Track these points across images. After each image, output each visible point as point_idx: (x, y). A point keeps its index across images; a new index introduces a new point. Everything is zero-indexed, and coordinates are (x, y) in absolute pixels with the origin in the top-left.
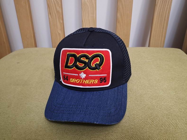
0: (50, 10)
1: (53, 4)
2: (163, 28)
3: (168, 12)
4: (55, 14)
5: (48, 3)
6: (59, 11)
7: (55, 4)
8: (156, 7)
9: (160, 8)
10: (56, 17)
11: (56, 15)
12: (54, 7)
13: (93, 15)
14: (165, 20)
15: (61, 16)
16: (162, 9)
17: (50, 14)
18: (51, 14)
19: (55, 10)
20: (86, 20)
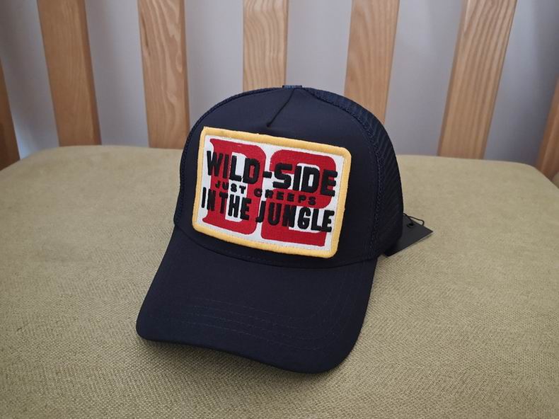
2: (484, 102)
3: (498, 53)
4: (162, 46)
6: (173, 36)
7: (162, 14)
9: (475, 43)
12: (161, 26)
14: (489, 78)
15: (179, 52)
16: (481, 46)
17: (147, 45)
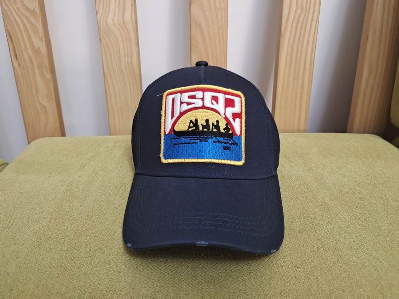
0: (15, 45)
1: (21, 30)
5: (9, 28)
8: (282, 40)
10: (33, 66)
11: (31, 60)
13: (130, 58)
18: (18, 56)
19: (28, 46)
20: (114, 72)
